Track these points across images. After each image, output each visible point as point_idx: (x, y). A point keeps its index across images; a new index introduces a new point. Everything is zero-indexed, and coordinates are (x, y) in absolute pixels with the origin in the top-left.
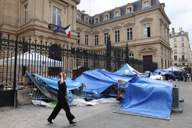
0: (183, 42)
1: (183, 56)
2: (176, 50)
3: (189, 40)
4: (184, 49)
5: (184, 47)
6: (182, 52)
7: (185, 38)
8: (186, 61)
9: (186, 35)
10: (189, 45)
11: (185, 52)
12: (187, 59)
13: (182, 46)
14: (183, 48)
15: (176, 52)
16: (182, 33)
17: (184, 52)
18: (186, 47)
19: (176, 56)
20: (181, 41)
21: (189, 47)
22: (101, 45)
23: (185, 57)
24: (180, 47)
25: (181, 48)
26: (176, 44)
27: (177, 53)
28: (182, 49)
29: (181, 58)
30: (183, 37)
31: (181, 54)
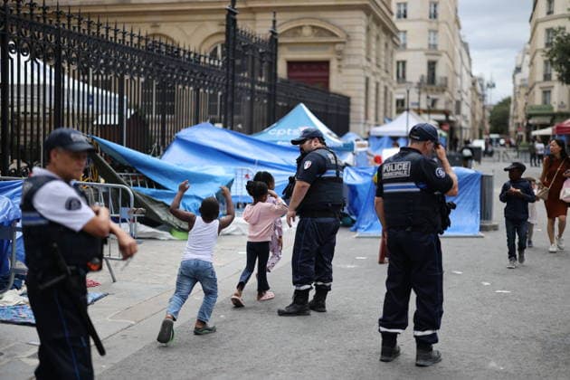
1: (432, 66)
2: (405, 32)
4: (436, 32)
5: (438, 23)
6: (426, 47)
8: (443, 89)
10: (456, 11)
11: (442, 46)
12: (446, 79)
13: (430, 17)
14: (434, 26)
15: (405, 45)
17: (435, 46)
18: (447, 23)
19: (404, 63)
21: (457, 21)
23: (441, 72)
24: (421, 20)
25: (425, 26)
26: (405, 4)
27: (409, 46)
28: (430, 31)
29: (424, 71)
31: (422, 53)
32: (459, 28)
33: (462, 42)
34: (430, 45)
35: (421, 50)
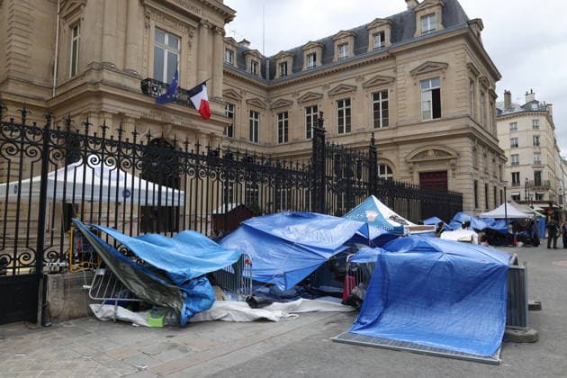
0: (537, 133)
1: (538, 174)
2: (517, 155)
3: (553, 128)
4: (539, 153)
5: (540, 148)
6: (533, 163)
7: (543, 121)
8: (547, 187)
9: (545, 111)
10: (555, 141)
11: (544, 160)
12: (549, 182)
13: (534, 144)
14: (537, 150)
15: (518, 163)
16: (534, 107)
17: (539, 162)
18: (547, 148)
19: (518, 173)
20: (531, 128)
21: (556, 147)
22: (296, 142)
23: (544, 177)
24: (528, 147)
25: (531, 151)
26: (516, 139)
27: (521, 163)
28: (535, 153)
29: (532, 178)
30: (536, 118)
31: (530, 167)
32: (558, 151)
33: (561, 160)
34: (535, 162)
35: (529, 165)
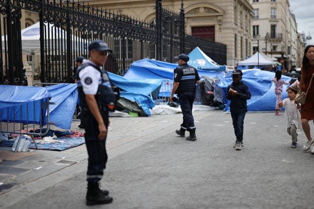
1: (273, 27)
2: (258, 9)
4: (275, 9)
5: (276, 4)
6: (270, 17)
8: (280, 40)
11: (279, 15)
12: (282, 34)
13: (272, 0)
14: (274, 5)
15: (258, 17)
17: (275, 17)
19: (258, 26)
21: (287, 2)
23: (278, 31)
24: (267, 2)
25: (269, 6)
27: (260, 17)
28: (272, 8)
29: (269, 30)
31: (267, 21)
32: (289, 6)
33: (290, 14)
34: (272, 16)
35: (267, 19)
